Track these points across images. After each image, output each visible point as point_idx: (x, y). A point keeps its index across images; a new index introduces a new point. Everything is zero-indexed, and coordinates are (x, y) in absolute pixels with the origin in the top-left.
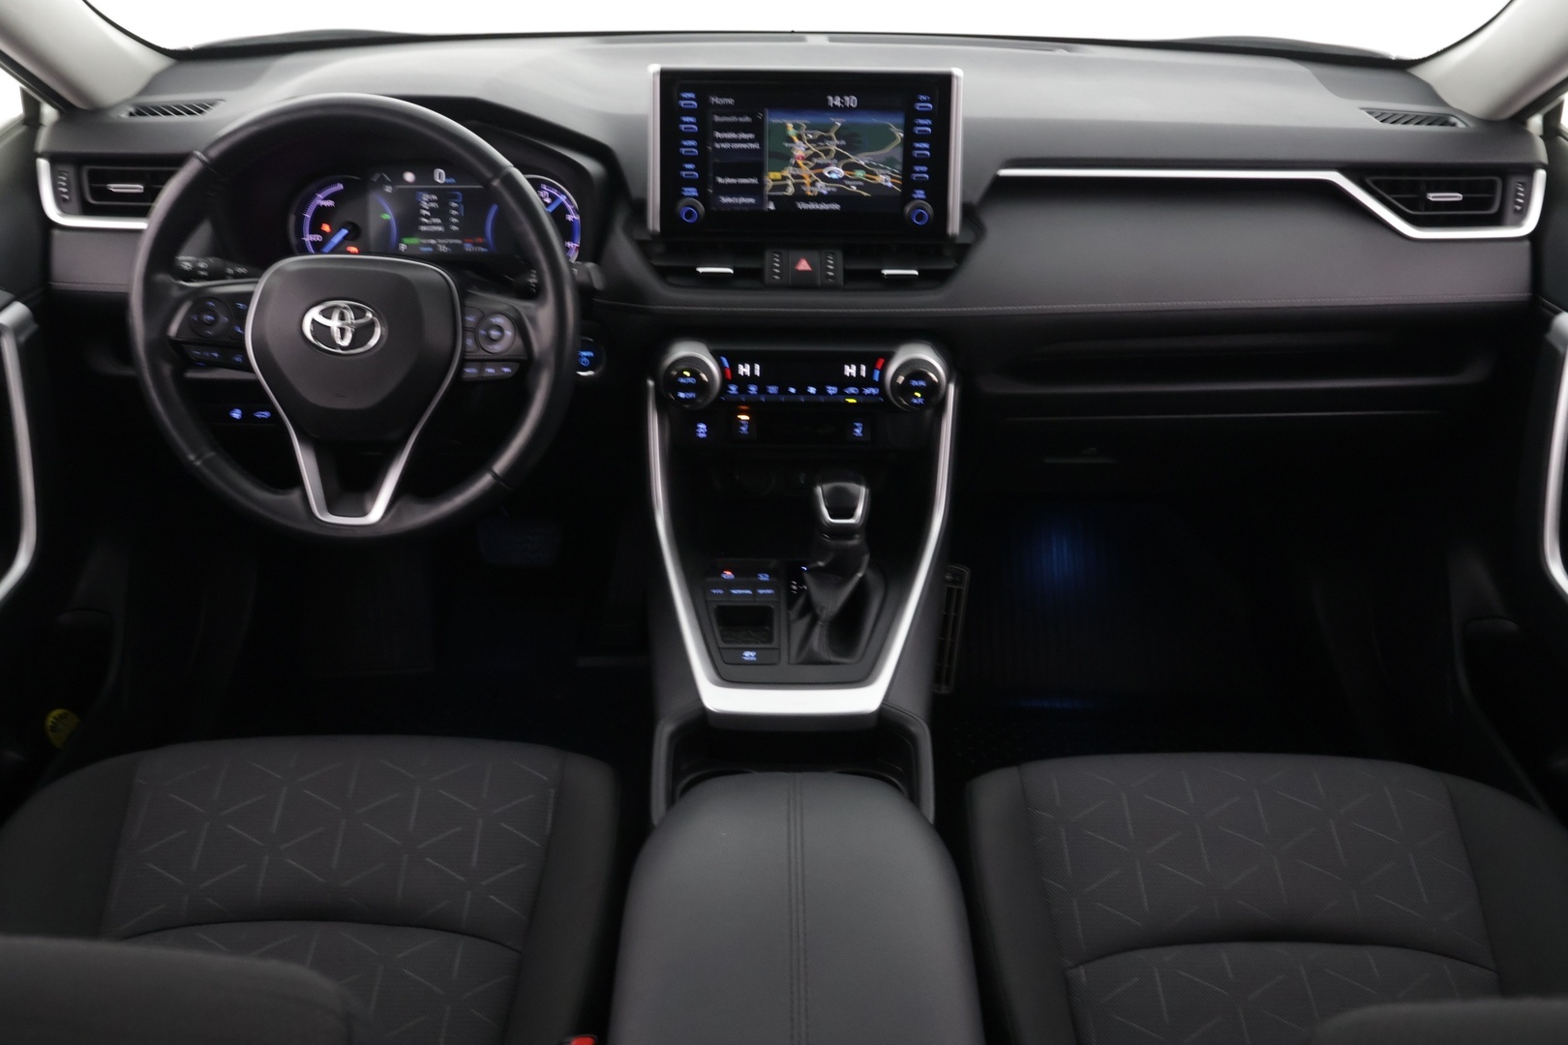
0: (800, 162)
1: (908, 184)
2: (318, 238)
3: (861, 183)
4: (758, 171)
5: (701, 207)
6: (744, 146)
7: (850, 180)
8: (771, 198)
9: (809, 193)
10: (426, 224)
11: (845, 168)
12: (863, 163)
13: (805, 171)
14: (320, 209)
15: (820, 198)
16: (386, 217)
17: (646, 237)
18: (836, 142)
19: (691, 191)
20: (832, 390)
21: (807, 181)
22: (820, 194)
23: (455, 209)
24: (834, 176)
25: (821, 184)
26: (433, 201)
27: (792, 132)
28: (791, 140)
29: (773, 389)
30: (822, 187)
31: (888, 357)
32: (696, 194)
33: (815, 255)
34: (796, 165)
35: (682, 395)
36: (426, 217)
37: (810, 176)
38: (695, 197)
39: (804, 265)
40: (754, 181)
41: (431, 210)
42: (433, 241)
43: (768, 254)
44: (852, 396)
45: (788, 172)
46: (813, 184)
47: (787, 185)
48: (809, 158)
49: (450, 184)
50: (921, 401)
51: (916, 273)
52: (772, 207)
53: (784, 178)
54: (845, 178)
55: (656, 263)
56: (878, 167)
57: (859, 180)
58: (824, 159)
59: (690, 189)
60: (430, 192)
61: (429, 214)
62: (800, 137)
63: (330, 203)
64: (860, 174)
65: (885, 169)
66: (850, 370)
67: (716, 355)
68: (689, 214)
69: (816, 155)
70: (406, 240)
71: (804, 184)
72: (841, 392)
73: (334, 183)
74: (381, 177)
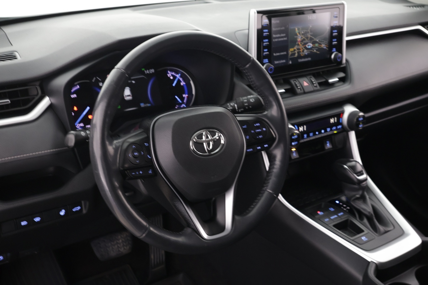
0: (299, 43)
1: (331, 47)
3: (317, 49)
4: (287, 49)
5: (273, 66)
6: (282, 39)
7: (314, 48)
8: (291, 59)
9: (302, 55)
11: (312, 44)
12: (317, 40)
13: (301, 47)
15: (305, 56)
18: (310, 33)
20: (329, 130)
21: (301, 50)
24: (309, 47)
25: (305, 51)
27: (297, 31)
28: (297, 35)
29: (311, 134)
30: (306, 52)
31: (343, 112)
32: (267, 62)
33: (308, 79)
34: (298, 45)
37: (302, 48)
39: (305, 84)
40: (285, 53)
43: (292, 82)
44: (335, 130)
45: (295, 48)
46: (303, 51)
47: (295, 53)
48: (302, 41)
51: (337, 79)
52: (290, 63)
53: (295, 50)
54: (313, 47)
56: (322, 41)
57: (317, 47)
58: (306, 41)
59: (265, 60)
62: (299, 33)
63: (75, 96)
64: (317, 45)
65: (323, 42)
66: (332, 121)
67: (293, 125)
68: (271, 70)
69: (304, 40)
71: (300, 52)
72: (331, 130)
73: (76, 85)
74: (97, 79)
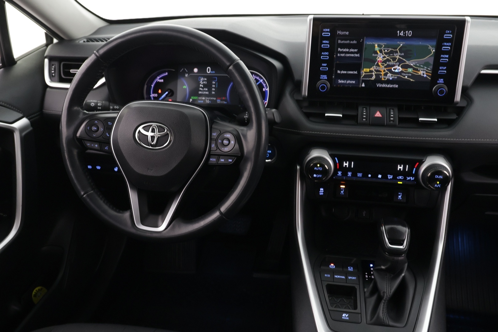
0: (380, 64)
1: (435, 75)
2: (156, 95)
3: (410, 75)
4: (358, 67)
5: (329, 85)
6: (352, 55)
7: (405, 73)
8: (363, 81)
9: (383, 79)
10: (201, 91)
11: (402, 67)
12: (412, 65)
13: (382, 68)
14: (158, 83)
15: (388, 82)
16: (185, 87)
17: (300, 98)
18: (399, 54)
19: (325, 77)
20: (390, 177)
21: (383, 73)
22: (388, 80)
23: (214, 84)
24: (396, 71)
25: (389, 74)
26: (205, 81)
27: (377, 48)
28: (376, 53)
29: (360, 175)
30: (390, 76)
31: (421, 162)
32: (326, 78)
33: (384, 110)
34: (378, 65)
35: (315, 176)
36: (201, 87)
37: (384, 71)
38: (325, 79)
39: (378, 114)
40: (356, 72)
41: (203, 84)
42: (204, 98)
43: (360, 109)
44: (400, 180)
45: (372, 69)
46: (386, 74)
47: (372, 75)
48: (385, 62)
49: (212, 74)
50: (439, 186)
51: (436, 120)
52: (363, 85)
53: (371, 71)
54: (402, 72)
55: (305, 111)
56: (419, 67)
57: (409, 73)
58: (392, 63)
59: (323, 76)
60: (204, 77)
61: (202, 86)
62: (381, 51)
63: (162, 81)
64: (410, 70)
65: (423, 68)
66: (400, 167)
67: (332, 157)
68: (323, 88)
69: (388, 60)
70: (192, 97)
71: (381, 75)
72: (395, 178)
73: (165, 72)
74: (184, 70)
